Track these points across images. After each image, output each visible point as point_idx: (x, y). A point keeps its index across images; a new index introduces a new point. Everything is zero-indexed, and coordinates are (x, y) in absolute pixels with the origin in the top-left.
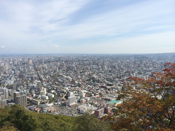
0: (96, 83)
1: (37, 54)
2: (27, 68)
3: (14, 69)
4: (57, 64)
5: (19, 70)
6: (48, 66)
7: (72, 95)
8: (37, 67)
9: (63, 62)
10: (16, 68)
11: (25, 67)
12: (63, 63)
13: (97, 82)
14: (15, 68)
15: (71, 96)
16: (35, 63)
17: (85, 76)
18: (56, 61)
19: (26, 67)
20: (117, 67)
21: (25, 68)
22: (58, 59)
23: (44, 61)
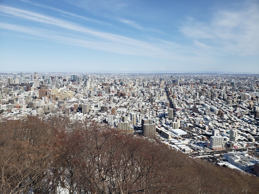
1: (170, 74)
2: (158, 91)
4: (198, 88)
6: (184, 89)
7: (217, 134)
8: (169, 90)
10: (145, 90)
12: (206, 86)
16: (168, 85)
18: (197, 83)
21: (156, 91)
22: (199, 81)
23: (180, 82)
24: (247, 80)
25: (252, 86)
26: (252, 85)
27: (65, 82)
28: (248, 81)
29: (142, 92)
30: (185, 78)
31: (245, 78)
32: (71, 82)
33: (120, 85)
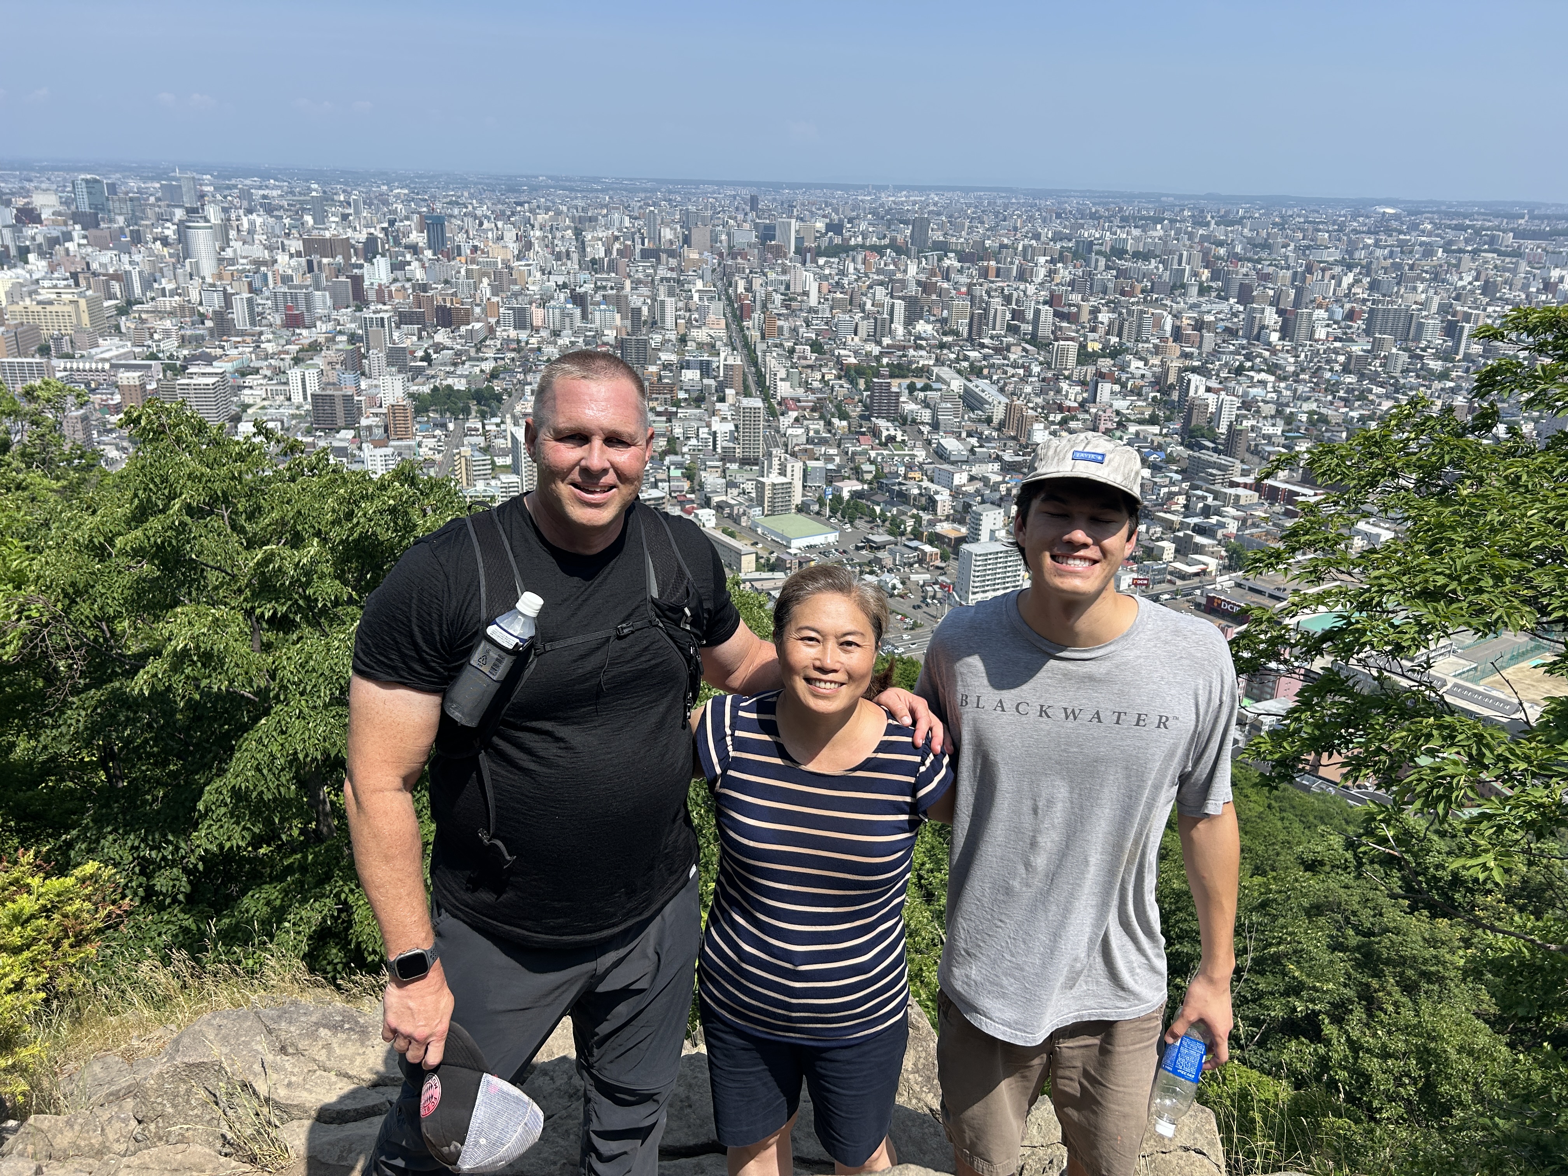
0: (1205, 455)
1: (745, 184)
2: (671, 294)
3: (583, 290)
4: (899, 276)
5: (619, 303)
6: (825, 283)
7: (992, 532)
8: (741, 289)
9: (951, 261)
10: (597, 289)
11: (662, 280)
12: (947, 262)
13: (1215, 450)
14: (588, 288)
15: (984, 535)
16: (734, 258)
17: (1117, 388)
18: (893, 245)
19: (668, 280)
20: (1433, 324)
21: (662, 290)
22: (908, 232)
23: (799, 240)
24: (1159, 226)
25: (1180, 264)
26: (1181, 256)
27: (30, 231)
28: (1161, 233)
29: (579, 300)
30: (829, 210)
31: (1148, 218)
32: (77, 231)
33: (428, 253)
